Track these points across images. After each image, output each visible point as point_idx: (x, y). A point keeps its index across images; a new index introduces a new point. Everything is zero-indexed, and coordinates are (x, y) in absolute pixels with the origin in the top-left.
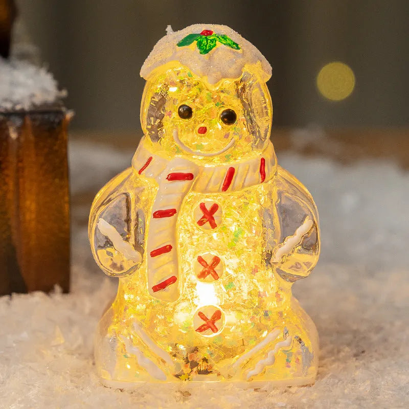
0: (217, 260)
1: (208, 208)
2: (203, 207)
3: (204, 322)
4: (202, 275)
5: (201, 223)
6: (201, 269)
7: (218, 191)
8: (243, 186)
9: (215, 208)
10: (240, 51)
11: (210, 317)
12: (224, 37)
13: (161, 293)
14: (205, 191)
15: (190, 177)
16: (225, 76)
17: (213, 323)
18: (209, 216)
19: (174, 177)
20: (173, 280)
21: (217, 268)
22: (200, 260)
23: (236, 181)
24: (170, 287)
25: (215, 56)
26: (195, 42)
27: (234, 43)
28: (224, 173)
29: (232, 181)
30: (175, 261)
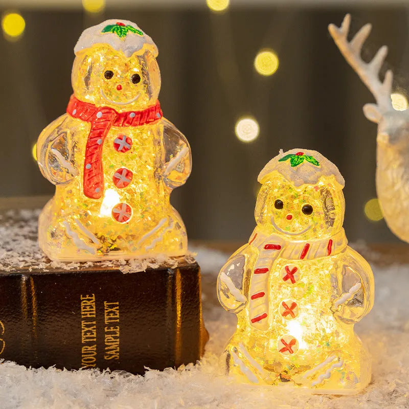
0: (294, 305)
1: (291, 269)
2: (287, 268)
3: (284, 346)
4: (285, 314)
5: (286, 279)
6: (284, 310)
7: (298, 259)
8: (315, 257)
9: (295, 270)
10: (319, 167)
11: (288, 343)
12: (310, 157)
13: (256, 324)
14: (289, 258)
15: (278, 247)
16: (306, 182)
17: (290, 347)
18: (290, 275)
19: (269, 247)
20: (265, 316)
21: (294, 310)
22: (284, 304)
23: (310, 252)
24: (263, 320)
25: (301, 169)
26: (290, 159)
27: (316, 162)
28: (302, 248)
29: (308, 253)
30: (267, 303)
